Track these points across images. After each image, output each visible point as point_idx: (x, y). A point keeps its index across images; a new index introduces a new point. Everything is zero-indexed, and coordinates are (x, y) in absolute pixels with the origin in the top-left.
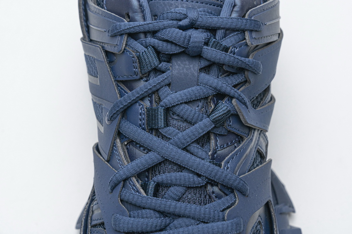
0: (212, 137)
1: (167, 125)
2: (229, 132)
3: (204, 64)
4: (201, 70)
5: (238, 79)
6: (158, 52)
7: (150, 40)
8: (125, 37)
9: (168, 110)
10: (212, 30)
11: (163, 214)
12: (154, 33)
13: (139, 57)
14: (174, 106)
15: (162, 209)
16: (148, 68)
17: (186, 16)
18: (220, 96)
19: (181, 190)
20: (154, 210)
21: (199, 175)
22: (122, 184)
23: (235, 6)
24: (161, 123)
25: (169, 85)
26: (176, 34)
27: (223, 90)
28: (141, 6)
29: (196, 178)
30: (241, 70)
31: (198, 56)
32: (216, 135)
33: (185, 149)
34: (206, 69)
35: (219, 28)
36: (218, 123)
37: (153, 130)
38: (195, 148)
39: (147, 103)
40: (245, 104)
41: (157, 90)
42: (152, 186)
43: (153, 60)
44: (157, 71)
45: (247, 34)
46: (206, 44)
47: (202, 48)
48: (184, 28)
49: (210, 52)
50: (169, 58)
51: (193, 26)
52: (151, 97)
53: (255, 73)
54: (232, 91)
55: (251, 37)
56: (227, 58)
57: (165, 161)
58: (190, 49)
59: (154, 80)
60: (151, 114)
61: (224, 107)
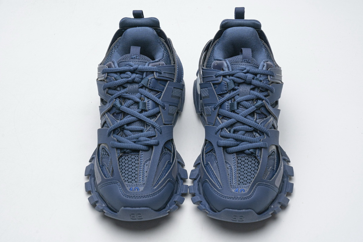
0: (255, 114)
1: (238, 109)
2: (262, 113)
3: (252, 87)
4: (251, 89)
5: (265, 94)
6: (235, 82)
7: (231, 78)
8: (222, 77)
9: (238, 103)
10: (256, 74)
11: (237, 140)
12: (232, 75)
13: (227, 84)
14: (241, 102)
15: (236, 138)
16: (230, 88)
17: (245, 69)
18: (258, 99)
19: (243, 132)
20: (234, 139)
21: (251, 127)
22: (221, 130)
23: (264, 66)
24: (236, 108)
25: (238, 95)
26: (241, 74)
27: (260, 96)
28: (228, 66)
29: (249, 128)
30: (267, 90)
31: (250, 84)
32: (257, 113)
33: (245, 117)
34: (253, 89)
35: (258, 74)
36: (258, 108)
37: (233, 111)
38: (249, 117)
39: (230, 102)
40: (268, 102)
41: (234, 97)
42: (232, 130)
43: (232, 86)
44: (234, 90)
45: (269, 77)
46: (253, 79)
47: (251, 82)
48: (245, 73)
49: (255, 82)
50: (239, 84)
51: (248, 72)
52: (231, 100)
53: (272, 92)
54: (263, 97)
55: (270, 77)
56: (261, 84)
57: (238, 122)
58: (247, 80)
59: (232, 93)
60: (232, 105)
61: (260, 102)
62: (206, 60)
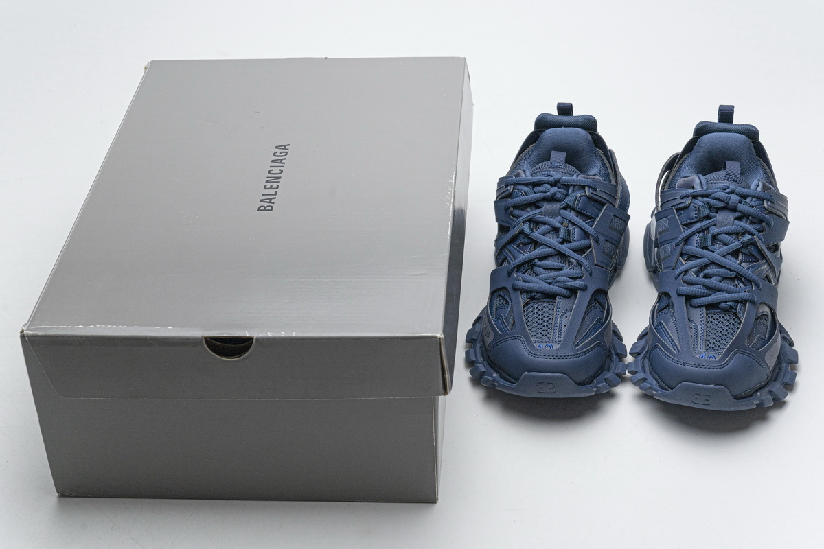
0: (740, 254)
1: (713, 244)
2: (751, 254)
3: (737, 214)
4: (736, 219)
5: (759, 226)
6: (710, 207)
7: (705, 199)
8: (691, 198)
9: (714, 237)
10: (744, 197)
11: (708, 288)
12: (707, 196)
13: (699, 208)
14: (718, 234)
15: (708, 285)
16: (702, 215)
17: (728, 187)
18: (745, 232)
19: (719, 278)
20: (703, 286)
21: (731, 270)
22: (683, 273)
23: (758, 186)
24: (709, 242)
25: (715, 225)
26: (722, 194)
27: (748, 229)
28: (701, 183)
29: (729, 272)
30: (761, 221)
31: (734, 210)
32: (743, 253)
33: (723, 257)
34: (739, 219)
35: (748, 196)
36: (746, 245)
37: (706, 248)
38: (729, 257)
39: (701, 235)
40: (761, 240)
41: (709, 228)
42: (702, 274)
43: (707, 212)
44: (708, 217)
45: (765, 202)
46: (740, 202)
47: (736, 206)
48: (729, 193)
49: (742, 207)
50: (718, 209)
51: (732, 192)
52: (703, 232)
53: (769, 225)
54: (754, 231)
55: (767, 203)
56: (752, 211)
57: (712, 263)
58: (730, 204)
59: (705, 222)
60: (704, 239)
61: (748, 237)
62: (668, 182)
